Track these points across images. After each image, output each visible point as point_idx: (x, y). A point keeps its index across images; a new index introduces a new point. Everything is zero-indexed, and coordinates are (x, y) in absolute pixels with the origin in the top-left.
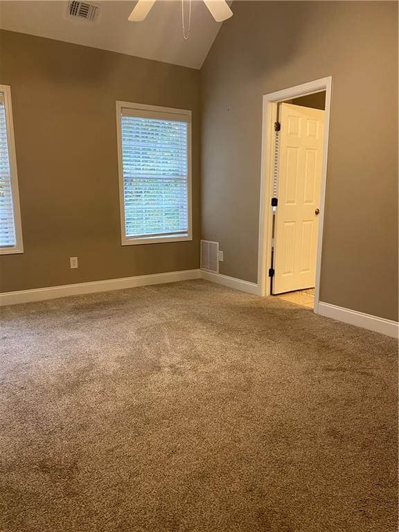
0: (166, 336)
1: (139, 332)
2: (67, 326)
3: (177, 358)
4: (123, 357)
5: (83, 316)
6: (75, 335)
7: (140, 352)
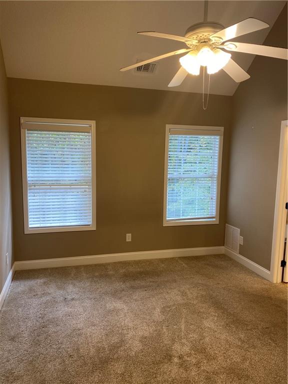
0: (183, 320)
1: (164, 311)
2: (115, 294)
3: (186, 349)
4: (146, 338)
5: (128, 284)
6: (119, 305)
7: (159, 335)
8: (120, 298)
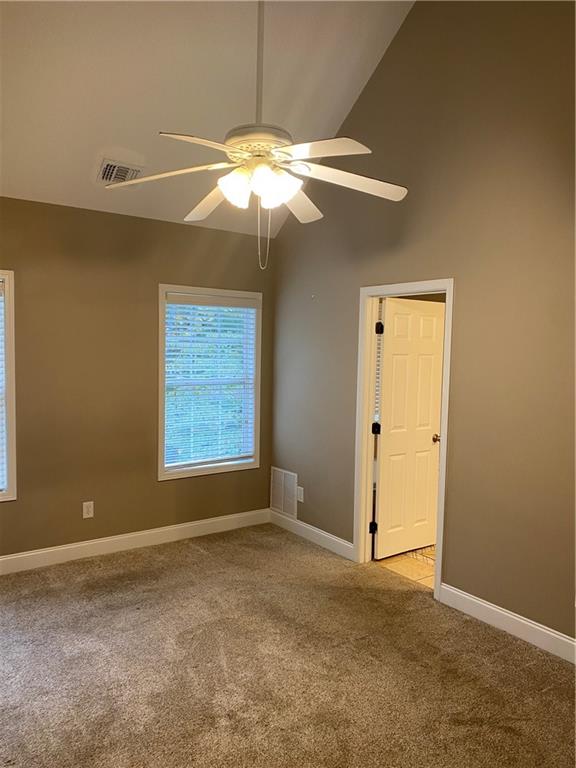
0: (222, 650)
1: (181, 640)
2: (75, 626)
3: (238, 699)
4: (158, 695)
5: (98, 602)
6: (88, 644)
7: (183, 684)
8: (89, 632)
